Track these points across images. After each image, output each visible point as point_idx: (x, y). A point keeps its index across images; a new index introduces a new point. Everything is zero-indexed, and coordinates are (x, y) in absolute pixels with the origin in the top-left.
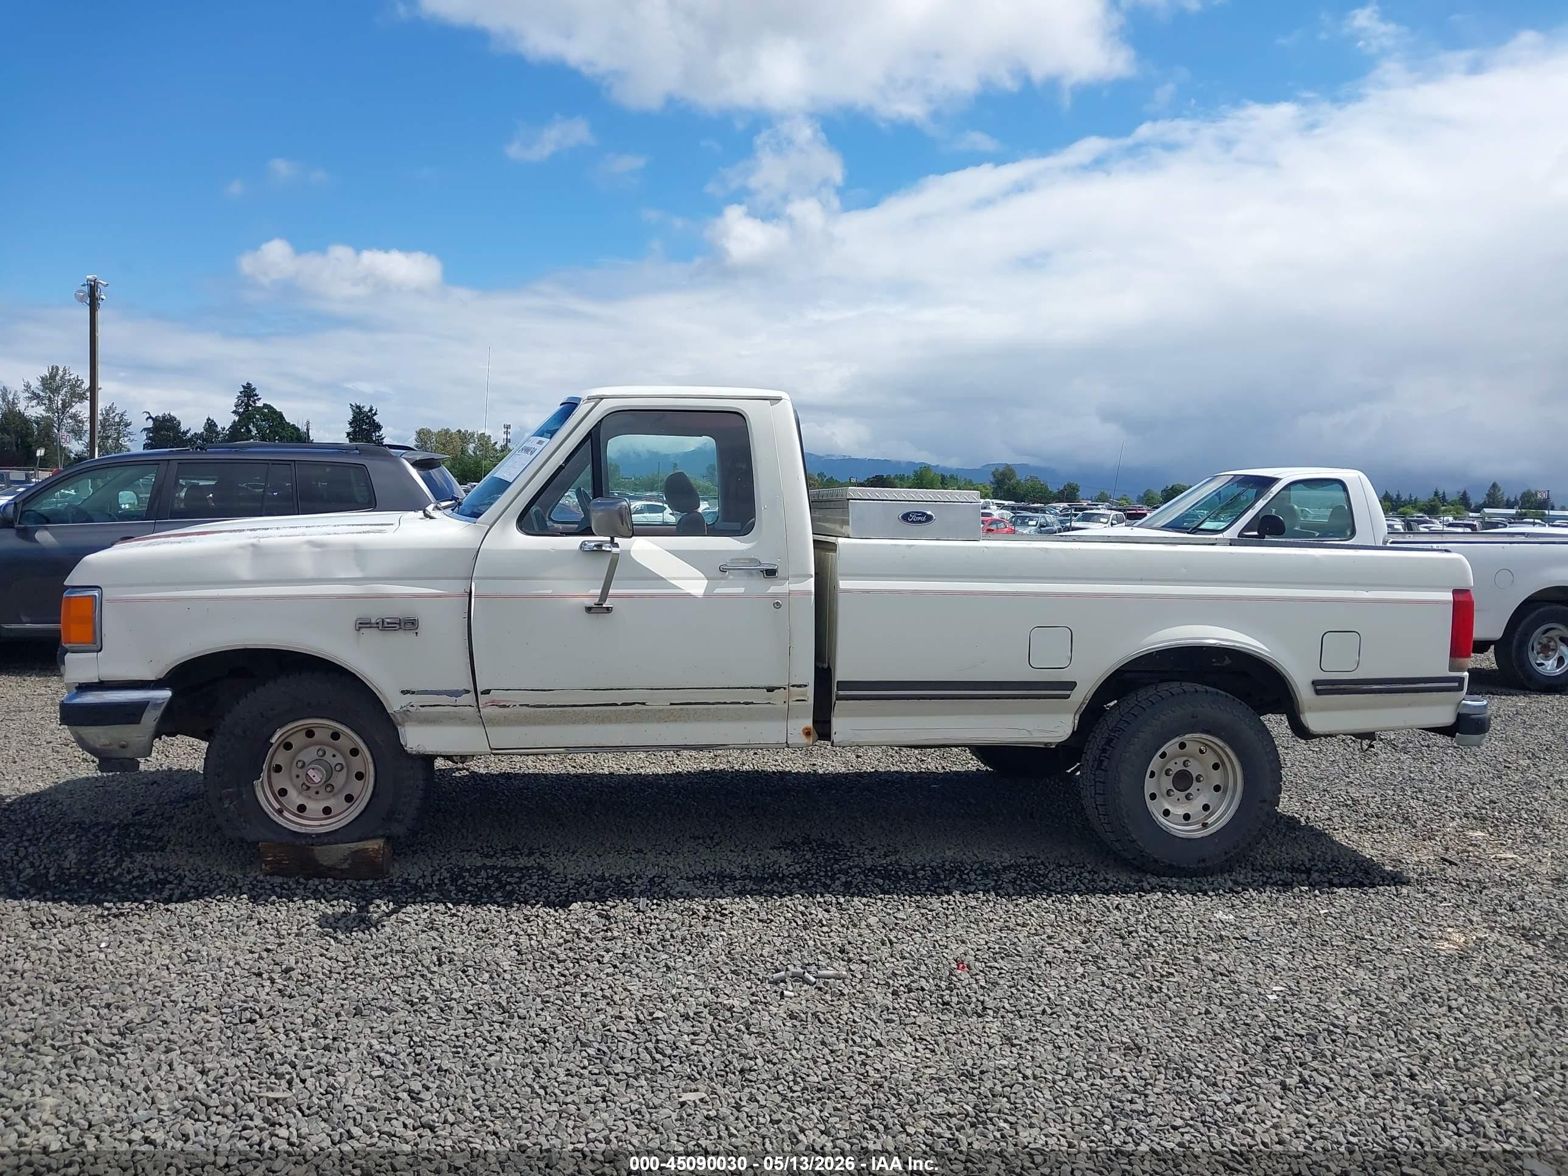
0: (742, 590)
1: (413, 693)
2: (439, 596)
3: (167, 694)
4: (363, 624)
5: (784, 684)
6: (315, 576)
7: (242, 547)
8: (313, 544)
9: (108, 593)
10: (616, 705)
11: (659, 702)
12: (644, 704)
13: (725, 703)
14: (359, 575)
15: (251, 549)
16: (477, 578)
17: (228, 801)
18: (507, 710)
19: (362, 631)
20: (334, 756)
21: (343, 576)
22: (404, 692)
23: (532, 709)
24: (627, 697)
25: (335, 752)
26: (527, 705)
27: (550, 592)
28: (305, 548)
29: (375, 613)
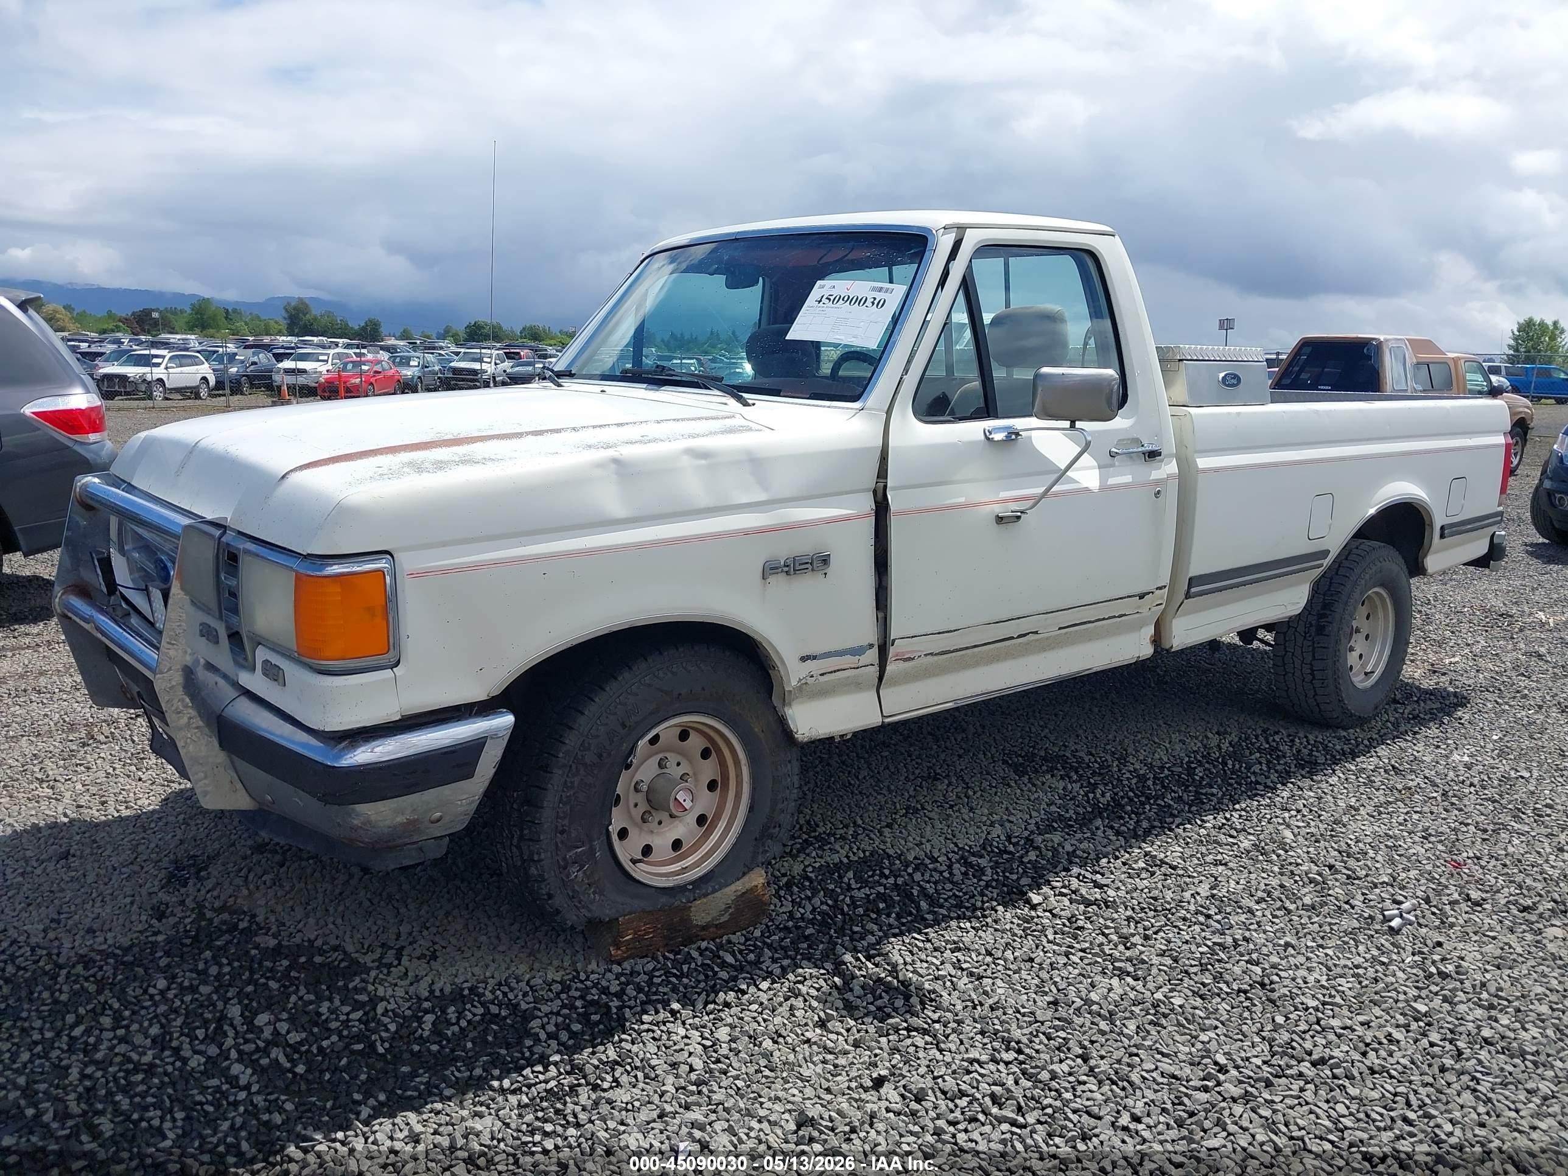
0: (1127, 479)
1: (815, 658)
2: (847, 519)
3: (506, 720)
4: (770, 570)
5: (1152, 588)
6: (711, 505)
7: (600, 465)
8: (691, 452)
9: (407, 562)
10: (1012, 638)
11: (1049, 627)
12: (1036, 633)
13: (1104, 619)
14: (762, 497)
15: (613, 466)
16: (894, 489)
17: (576, 868)
18: (911, 663)
19: (772, 579)
20: (678, 764)
21: (744, 500)
22: (804, 659)
23: (936, 658)
24: (1024, 626)
25: (679, 758)
26: (931, 654)
27: (962, 500)
28: (686, 460)
29: (784, 550)
